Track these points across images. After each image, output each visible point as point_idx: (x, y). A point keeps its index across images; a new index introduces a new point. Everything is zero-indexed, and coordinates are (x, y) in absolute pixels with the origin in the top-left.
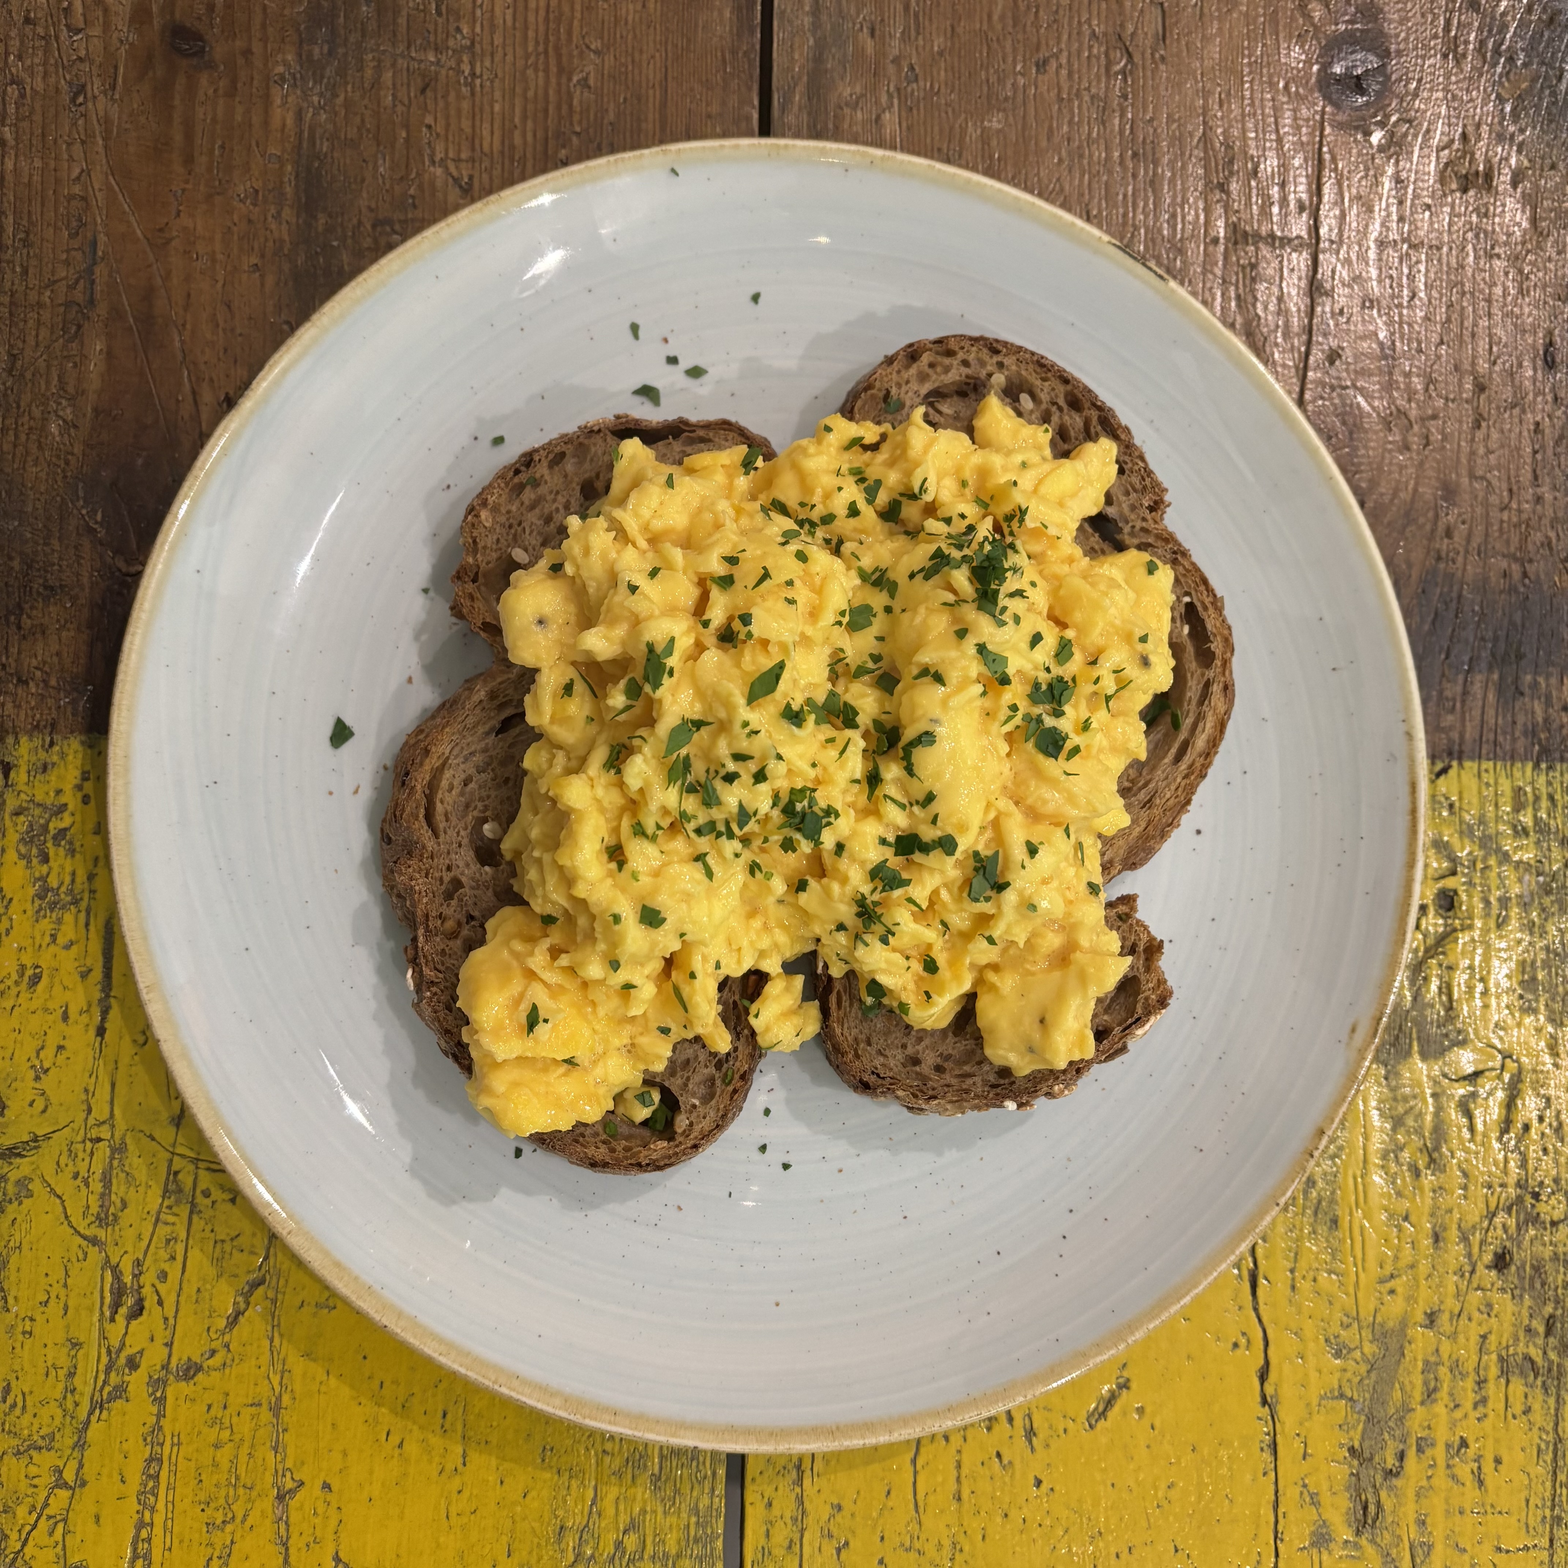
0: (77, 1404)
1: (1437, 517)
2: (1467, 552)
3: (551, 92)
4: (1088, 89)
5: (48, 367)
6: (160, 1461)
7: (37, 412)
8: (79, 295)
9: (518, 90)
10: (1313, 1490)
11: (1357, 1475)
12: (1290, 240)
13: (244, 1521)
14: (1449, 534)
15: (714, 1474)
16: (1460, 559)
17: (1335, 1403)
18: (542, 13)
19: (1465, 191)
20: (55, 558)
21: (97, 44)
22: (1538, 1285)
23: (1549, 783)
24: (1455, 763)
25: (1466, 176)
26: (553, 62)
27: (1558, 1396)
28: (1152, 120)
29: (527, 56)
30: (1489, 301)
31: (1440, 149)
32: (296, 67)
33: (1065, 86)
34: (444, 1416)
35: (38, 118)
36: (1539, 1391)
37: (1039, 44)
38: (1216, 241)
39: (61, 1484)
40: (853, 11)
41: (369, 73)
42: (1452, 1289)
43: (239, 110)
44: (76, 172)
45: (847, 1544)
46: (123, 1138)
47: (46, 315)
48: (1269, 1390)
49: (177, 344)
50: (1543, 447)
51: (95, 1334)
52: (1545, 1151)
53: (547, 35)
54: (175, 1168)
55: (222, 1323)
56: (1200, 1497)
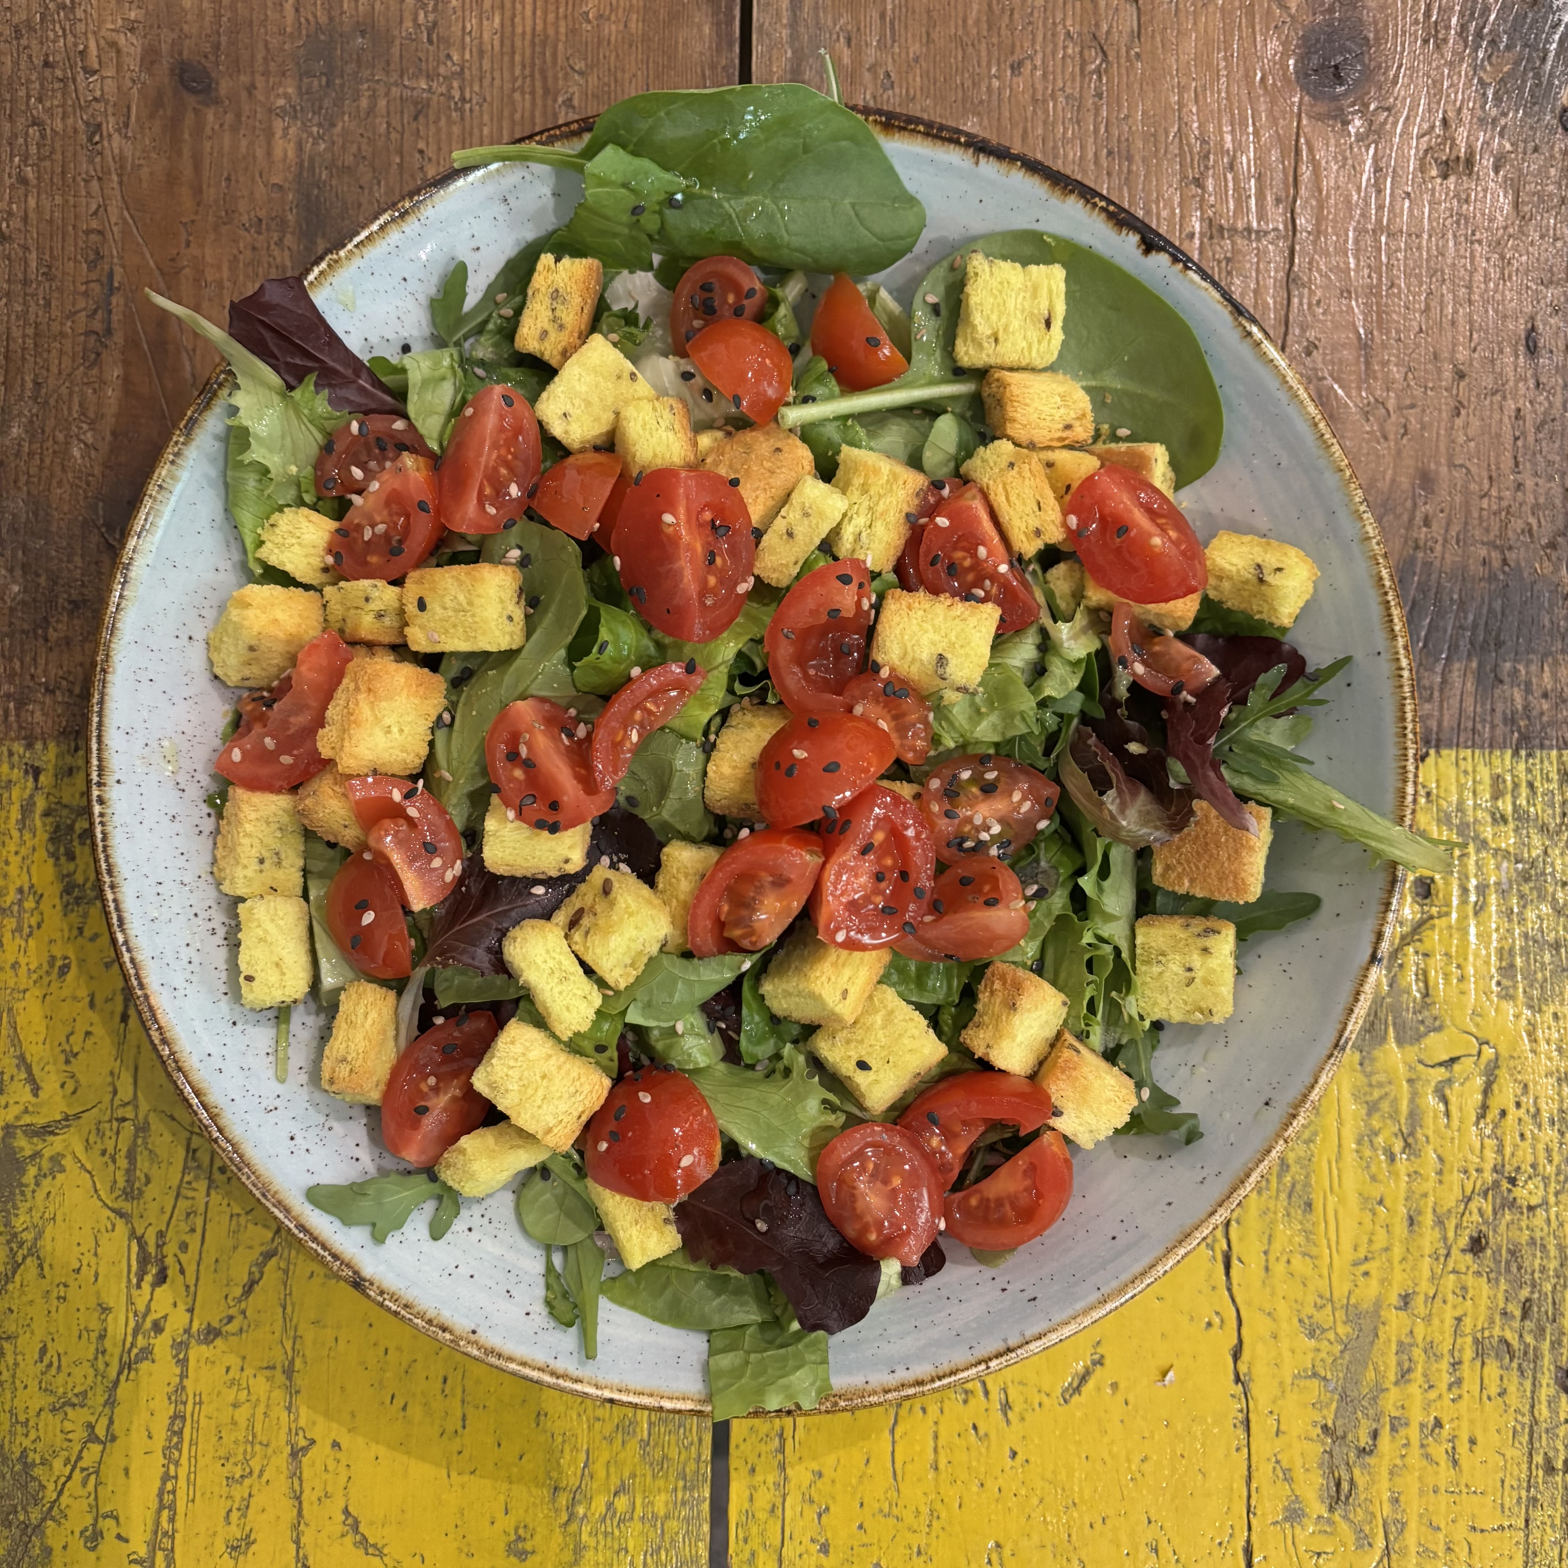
0: (107, 1365)
1: (1415, 505)
2: (1445, 541)
3: (537, 114)
4: (1062, 89)
5: (71, 394)
6: (184, 1418)
7: (60, 437)
8: (97, 325)
9: (506, 113)
10: (1285, 1465)
11: (1330, 1453)
12: (1266, 233)
13: (260, 1476)
14: (1427, 522)
15: (700, 1440)
16: (1438, 548)
17: (1308, 1382)
18: (528, 37)
19: (1445, 177)
20: (78, 574)
21: (110, 86)
22: (1514, 1269)
23: (1529, 771)
24: (1432, 752)
25: (1446, 162)
26: (538, 84)
27: (1534, 1378)
28: (1127, 117)
29: (514, 80)
30: (1469, 287)
31: (1420, 136)
32: (295, 99)
33: (1039, 86)
34: (445, 1380)
35: (58, 157)
36: (1515, 1373)
37: (1013, 46)
38: (1192, 236)
39: (93, 1438)
40: (830, 23)
41: (364, 103)
42: (1426, 1273)
43: (244, 143)
44: (94, 207)
45: (827, 1509)
46: (146, 1118)
47: (68, 344)
48: (1243, 1368)
49: (188, 368)
50: (1523, 433)
51: (123, 1299)
52: (1522, 1135)
53: (533, 58)
54: (194, 1146)
55: (238, 1291)
56: (1174, 1470)
